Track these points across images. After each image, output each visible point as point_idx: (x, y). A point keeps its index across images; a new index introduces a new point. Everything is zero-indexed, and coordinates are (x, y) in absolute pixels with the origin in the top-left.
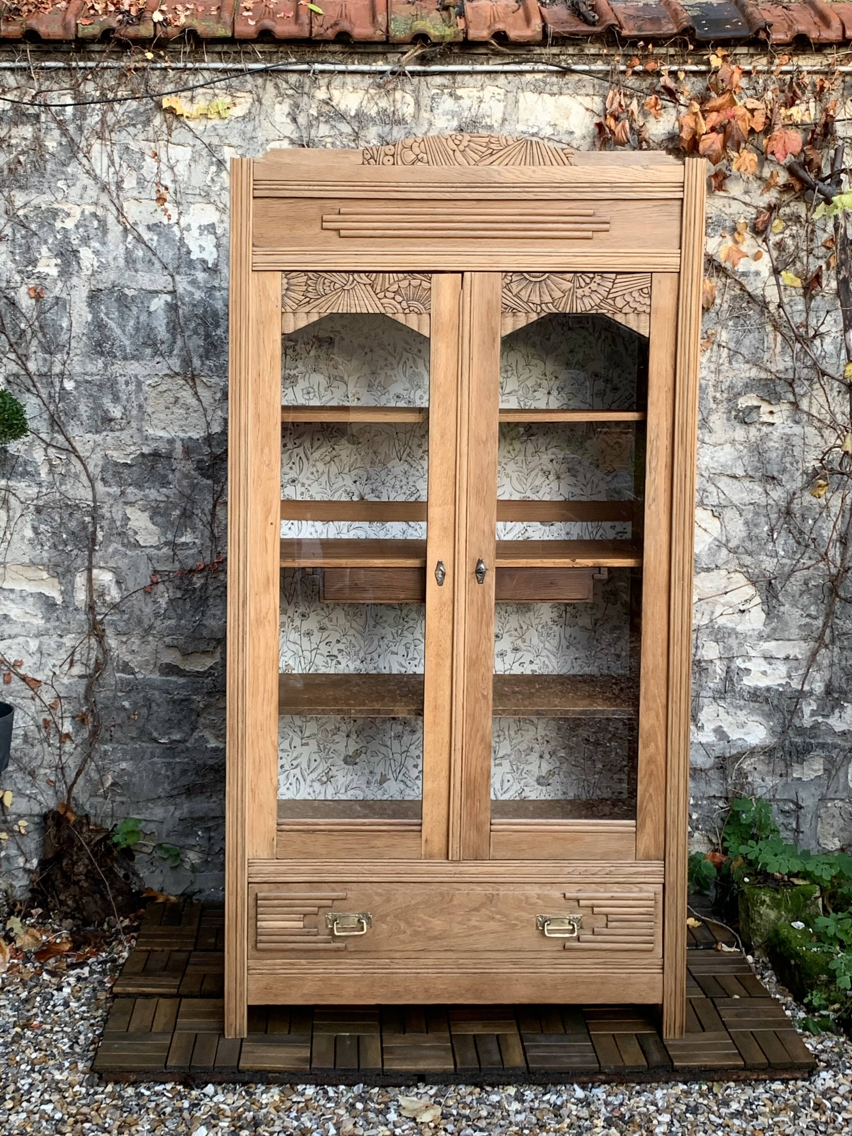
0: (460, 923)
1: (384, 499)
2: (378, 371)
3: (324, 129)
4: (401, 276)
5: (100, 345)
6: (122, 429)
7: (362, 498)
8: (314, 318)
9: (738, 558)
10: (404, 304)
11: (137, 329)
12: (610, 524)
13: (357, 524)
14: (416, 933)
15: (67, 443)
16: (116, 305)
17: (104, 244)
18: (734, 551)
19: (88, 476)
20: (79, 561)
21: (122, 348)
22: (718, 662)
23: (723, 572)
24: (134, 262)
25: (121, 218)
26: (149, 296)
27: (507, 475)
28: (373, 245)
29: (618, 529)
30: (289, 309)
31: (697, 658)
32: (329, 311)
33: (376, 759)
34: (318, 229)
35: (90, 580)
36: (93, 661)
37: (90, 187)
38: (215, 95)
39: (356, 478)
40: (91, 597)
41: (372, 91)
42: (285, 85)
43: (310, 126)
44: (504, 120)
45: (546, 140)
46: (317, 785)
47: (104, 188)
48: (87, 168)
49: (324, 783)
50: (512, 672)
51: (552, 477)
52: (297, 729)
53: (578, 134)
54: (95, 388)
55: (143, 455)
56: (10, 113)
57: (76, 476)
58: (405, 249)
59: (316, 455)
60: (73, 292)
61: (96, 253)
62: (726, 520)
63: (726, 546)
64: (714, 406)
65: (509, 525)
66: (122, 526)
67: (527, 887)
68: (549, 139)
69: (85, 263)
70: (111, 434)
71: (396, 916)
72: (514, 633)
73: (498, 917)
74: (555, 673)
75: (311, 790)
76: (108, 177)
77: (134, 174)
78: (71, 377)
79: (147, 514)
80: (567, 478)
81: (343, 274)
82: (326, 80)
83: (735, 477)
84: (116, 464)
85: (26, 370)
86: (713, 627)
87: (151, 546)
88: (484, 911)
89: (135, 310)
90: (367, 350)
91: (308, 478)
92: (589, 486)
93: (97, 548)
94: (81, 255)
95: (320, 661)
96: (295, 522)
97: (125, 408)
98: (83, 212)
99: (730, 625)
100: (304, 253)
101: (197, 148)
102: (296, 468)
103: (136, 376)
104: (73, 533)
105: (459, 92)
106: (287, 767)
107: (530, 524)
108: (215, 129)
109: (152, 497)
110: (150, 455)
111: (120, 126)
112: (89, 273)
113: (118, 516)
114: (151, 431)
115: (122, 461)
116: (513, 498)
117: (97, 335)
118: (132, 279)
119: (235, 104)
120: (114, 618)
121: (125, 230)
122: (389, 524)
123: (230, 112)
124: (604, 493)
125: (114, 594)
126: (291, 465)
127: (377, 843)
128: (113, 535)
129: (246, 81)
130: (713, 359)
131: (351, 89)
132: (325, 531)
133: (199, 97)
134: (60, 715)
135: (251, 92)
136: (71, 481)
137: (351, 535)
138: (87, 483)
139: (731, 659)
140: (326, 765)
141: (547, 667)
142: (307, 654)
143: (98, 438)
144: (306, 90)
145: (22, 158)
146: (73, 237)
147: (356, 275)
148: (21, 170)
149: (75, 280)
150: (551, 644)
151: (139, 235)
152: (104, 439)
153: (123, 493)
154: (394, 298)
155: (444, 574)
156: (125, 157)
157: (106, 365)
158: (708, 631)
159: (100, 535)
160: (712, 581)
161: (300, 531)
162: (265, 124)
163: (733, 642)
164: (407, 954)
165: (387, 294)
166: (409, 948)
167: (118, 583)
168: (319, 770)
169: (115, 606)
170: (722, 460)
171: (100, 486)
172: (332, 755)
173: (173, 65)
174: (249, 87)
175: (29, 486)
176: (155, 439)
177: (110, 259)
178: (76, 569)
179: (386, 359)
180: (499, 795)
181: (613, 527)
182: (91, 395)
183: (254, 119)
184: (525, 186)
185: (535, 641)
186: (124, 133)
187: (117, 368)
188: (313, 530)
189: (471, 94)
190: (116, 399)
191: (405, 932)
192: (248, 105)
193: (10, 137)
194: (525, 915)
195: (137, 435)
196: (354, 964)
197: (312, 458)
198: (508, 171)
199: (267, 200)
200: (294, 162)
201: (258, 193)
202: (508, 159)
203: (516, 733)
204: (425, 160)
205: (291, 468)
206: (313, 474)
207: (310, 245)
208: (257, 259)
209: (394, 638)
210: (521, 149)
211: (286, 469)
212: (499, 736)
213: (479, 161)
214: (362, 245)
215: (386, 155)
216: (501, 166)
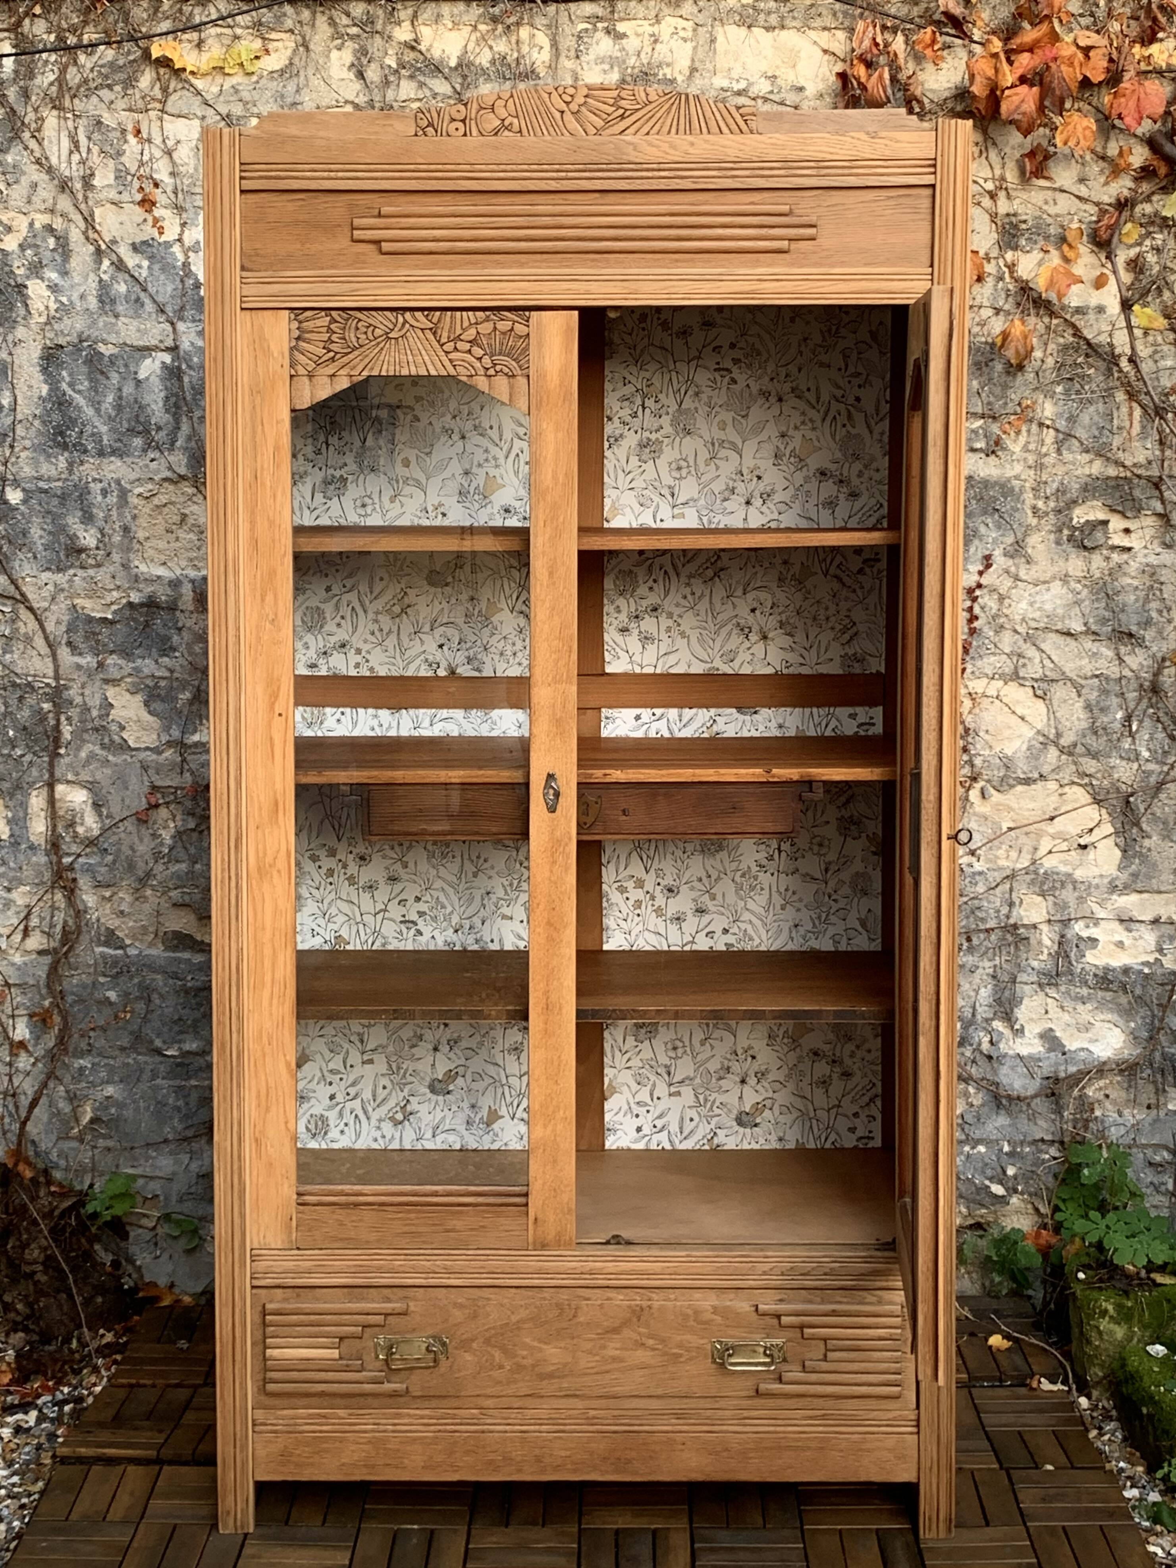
0: (590, 1352)
1: (487, 672)
2: (475, 470)
3: (407, 89)
4: (480, 314)
5: (61, 434)
6: (99, 565)
7: (453, 672)
8: (343, 384)
9: (1075, 763)
10: (487, 361)
11: (119, 408)
12: (851, 710)
13: (444, 713)
14: (519, 1368)
15: (12, 588)
16: (84, 369)
17: (65, 273)
18: (1069, 751)
19: (46, 638)
20: (35, 772)
21: (97, 437)
22: (1045, 928)
23: (1052, 785)
24: (113, 301)
25: (91, 233)
26: (137, 355)
27: (683, 634)
28: (434, 265)
29: (861, 719)
30: (302, 371)
31: (1012, 921)
32: (365, 373)
33: (480, 1085)
34: (346, 242)
35: (52, 801)
36: (59, 928)
37: (42, 185)
38: (237, 37)
39: (443, 641)
40: (54, 827)
41: (482, 27)
42: (345, 21)
43: (387, 83)
44: (693, 70)
45: (760, 101)
46: (387, 1127)
47: (64, 186)
48: (38, 155)
49: (397, 1123)
50: (695, 947)
51: (753, 637)
52: (355, 1038)
53: (811, 90)
54: (55, 501)
55: (130, 604)
57: (28, 640)
58: (486, 272)
59: (379, 604)
60: (17, 351)
61: (54, 288)
62: (1055, 703)
63: (1056, 744)
64: (1034, 522)
65: (688, 713)
66: (100, 717)
67: (697, 1295)
68: (766, 100)
69: (36, 305)
70: (80, 572)
71: (487, 1341)
72: (696, 884)
73: (651, 1342)
74: (763, 948)
75: (378, 1134)
76: (72, 170)
77: (111, 163)
78: (16, 484)
79: (139, 698)
80: (779, 639)
81: (388, 313)
82: (410, 11)
83: (1069, 634)
84: (90, 620)
86: (1036, 873)
87: (147, 749)
88: (627, 1333)
89: (115, 378)
90: (456, 437)
91: (365, 641)
92: (814, 651)
93: (62, 751)
94: (30, 292)
95: (389, 930)
96: (348, 710)
97: (101, 531)
98: (31, 224)
99: (1063, 869)
100: (325, 279)
101: (209, 121)
102: (347, 624)
103: (118, 482)
104: (25, 728)
105: (621, 27)
106: (340, 1098)
107: (720, 711)
108: (237, 91)
109: (146, 671)
110: (142, 605)
111: (87, 88)
112: (43, 319)
113: (95, 702)
114: (143, 568)
115: (98, 615)
116: (693, 671)
117: (56, 417)
118: (111, 328)
119: (267, 52)
120: (92, 861)
121: (99, 252)
122: (496, 713)
123: (259, 64)
124: (838, 660)
125: (90, 824)
126: (338, 619)
127: (458, 1224)
128: (87, 731)
129: (285, 15)
130: (1032, 447)
131: (450, 25)
132: (394, 724)
133: (210, 41)
134: (9, 1011)
135: (291, 31)
136: (18, 647)
137: (436, 731)
138: (45, 650)
139: (1066, 923)
140: (401, 1095)
141: (751, 939)
142: (369, 919)
143: (61, 579)
144: (379, 27)
146: (16, 264)
147: (408, 315)
149: (20, 332)
150: (757, 903)
151: (121, 260)
152: (71, 581)
153: (101, 665)
154: (469, 352)
155: (557, 795)
156: (96, 136)
157: (71, 464)
158: (1028, 878)
159: (67, 731)
160: (1033, 799)
161: (355, 724)
162: (315, 81)
163: (1068, 895)
164: (505, 1402)
165: (459, 345)
166: (510, 1392)
167: (97, 806)
168: (392, 1103)
169: (91, 842)
170: (1048, 607)
171: (64, 653)
172: (410, 1079)
174: (289, 23)
176: (150, 581)
177: (75, 297)
178: (31, 785)
179: (487, 451)
180: (677, 1142)
181: (853, 716)
182: (49, 512)
183: (297, 75)
184: (677, 167)
185: (731, 898)
186: (94, 99)
187: (89, 469)
188: (375, 723)
189: (640, 30)
190: (88, 518)
191: (501, 1367)
192: (289, 52)
194: (694, 1340)
195: (121, 574)
196: (422, 1417)
197: (372, 608)
198: (651, 144)
199: (263, 195)
200: (305, 133)
201: (248, 185)
202: (651, 124)
203: (702, 1044)
204: (516, 127)
205: (339, 625)
206: (373, 633)
207: (333, 267)
208: (248, 290)
209: (506, 893)
210: (670, 108)
211: (330, 626)
212: (675, 1048)
213: (603, 128)
214: (417, 267)
215: (453, 120)
216: (638, 136)
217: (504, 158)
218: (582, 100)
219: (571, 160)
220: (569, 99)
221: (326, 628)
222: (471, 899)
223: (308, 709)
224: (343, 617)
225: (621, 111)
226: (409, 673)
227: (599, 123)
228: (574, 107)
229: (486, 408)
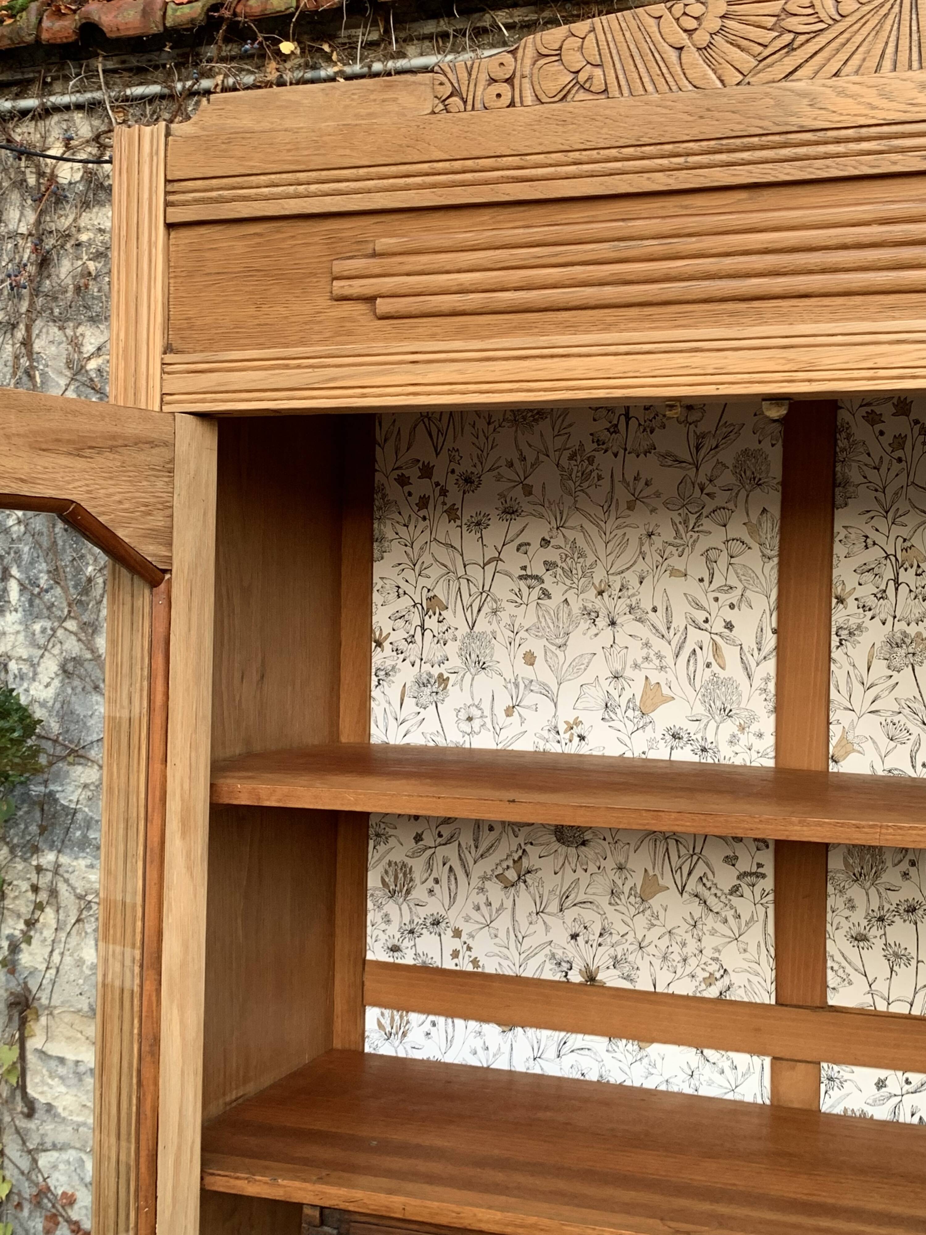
1: (643, 984)
2: (629, 673)
7: (591, 978)
13: (577, 1040)
28: (460, 334)
34: (321, 299)
39: (577, 929)
56: (81, 187)
58: (543, 340)
59: (486, 866)
85: (93, 651)
90: (602, 622)
91: (467, 919)
96: (441, 1020)
102: (442, 891)
122: (654, 1049)
126: (430, 883)
132: (506, 1050)
145: (92, 266)
148: (94, 288)
161: (450, 1041)
173: (348, 70)
175: (92, 866)
179: (647, 645)
188: (478, 1043)
193: (79, 230)
197: (477, 871)
198: (842, 93)
199: (202, 230)
200: (266, 125)
201: (178, 215)
202: (843, 56)
204: (598, 84)
205: (431, 891)
206: (478, 908)
207: (302, 343)
208: (175, 384)
210: (881, 23)
211: (419, 892)
213: (754, 71)
214: (433, 337)
215: (493, 81)
216: (818, 81)
217: (575, 140)
218: (716, 24)
219: (695, 133)
220: (692, 24)
221: (414, 894)
223: (387, 1012)
224: (437, 881)
225: (788, 37)
226: (529, 973)
227: (747, 61)
228: (701, 38)
229: (647, 582)
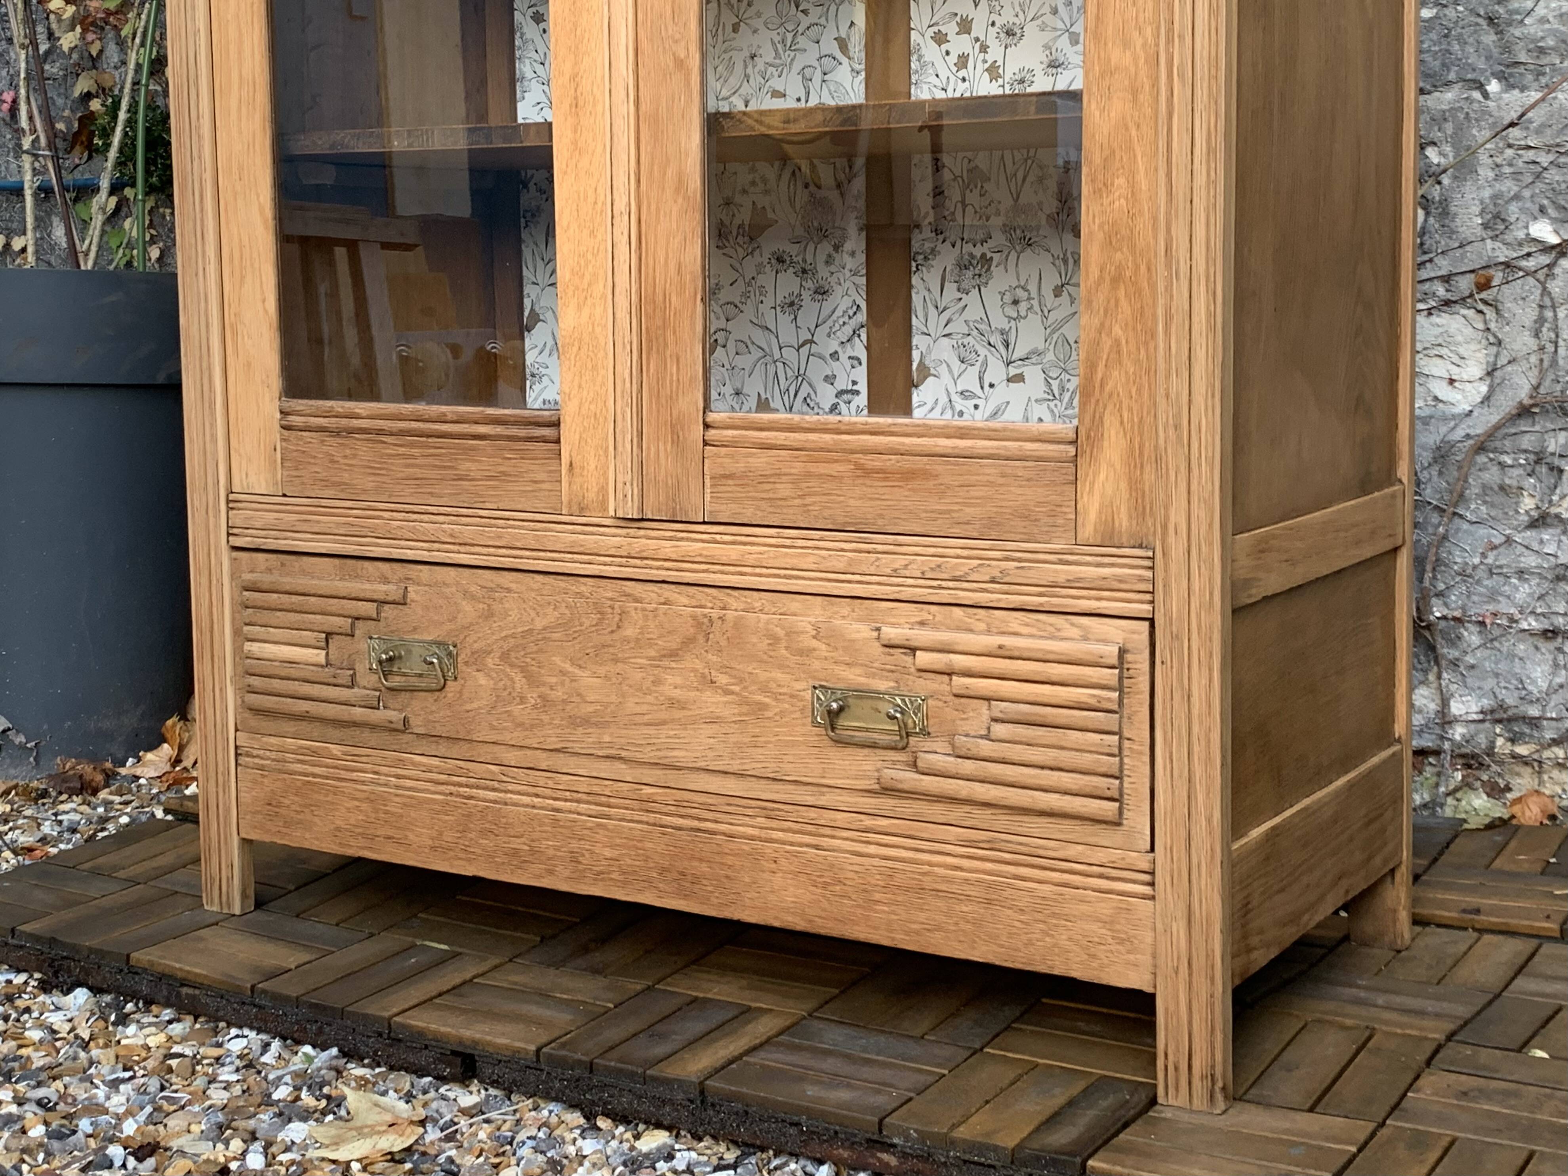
67: (793, 604)
71: (505, 657)
164: (530, 757)
166: (533, 742)
194: (785, 682)
196: (430, 769)
203: (1058, 292)
209: (777, 55)
212: (1016, 302)
222: (731, 67)
